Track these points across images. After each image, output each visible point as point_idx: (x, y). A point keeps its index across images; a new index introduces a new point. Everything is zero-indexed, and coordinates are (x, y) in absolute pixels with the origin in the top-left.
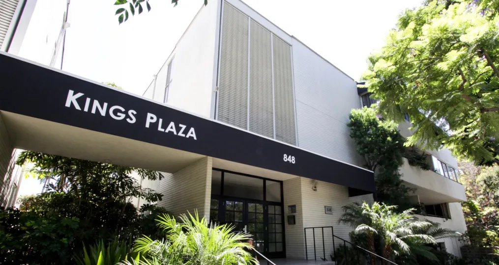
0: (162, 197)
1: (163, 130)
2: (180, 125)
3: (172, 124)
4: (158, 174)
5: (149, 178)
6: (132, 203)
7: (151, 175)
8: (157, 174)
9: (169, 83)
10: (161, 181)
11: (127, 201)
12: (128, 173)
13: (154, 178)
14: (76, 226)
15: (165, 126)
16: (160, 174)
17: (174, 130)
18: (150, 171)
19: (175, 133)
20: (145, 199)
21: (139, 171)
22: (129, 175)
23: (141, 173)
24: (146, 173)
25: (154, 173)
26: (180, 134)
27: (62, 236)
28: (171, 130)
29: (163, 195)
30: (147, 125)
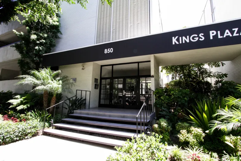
0: (227, 75)
1: (222, 37)
2: (233, 29)
3: (227, 31)
4: (221, 63)
5: (215, 66)
6: (208, 81)
7: (216, 65)
8: (220, 63)
9: (213, 10)
10: (223, 67)
11: (205, 80)
12: (202, 66)
13: (219, 66)
15: (222, 34)
16: (222, 63)
18: (215, 62)
19: (231, 36)
20: (215, 78)
21: (208, 64)
22: (204, 67)
23: (210, 65)
24: (213, 64)
25: (218, 63)
26: (235, 35)
28: (228, 35)
29: (227, 74)
30: (211, 38)
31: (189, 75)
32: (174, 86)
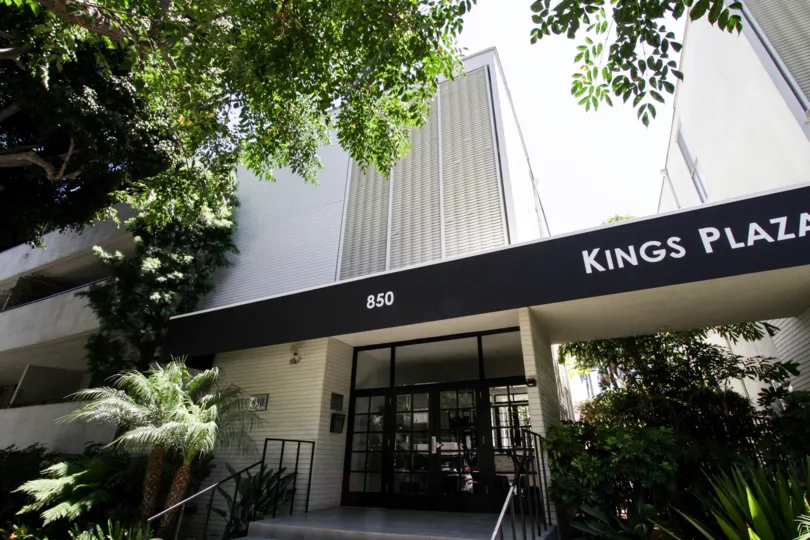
0: (798, 368)
1: (742, 245)
2: (773, 221)
3: (754, 226)
4: (763, 326)
5: (746, 337)
6: (734, 390)
7: (748, 332)
8: (760, 326)
9: (694, 166)
10: (774, 338)
11: (723, 389)
12: (701, 339)
13: (757, 336)
14: (672, 441)
15: (741, 236)
16: (766, 325)
17: (764, 235)
18: (743, 324)
19: (770, 239)
20: (757, 378)
21: (719, 330)
22: (706, 341)
23: (727, 334)
24: (735, 331)
25: (751, 327)
26: (782, 236)
27: (660, 459)
28: (758, 238)
29: (797, 364)
30: (709, 249)
31: (660, 372)
32: (613, 412)
